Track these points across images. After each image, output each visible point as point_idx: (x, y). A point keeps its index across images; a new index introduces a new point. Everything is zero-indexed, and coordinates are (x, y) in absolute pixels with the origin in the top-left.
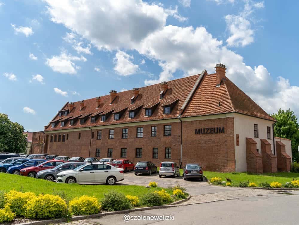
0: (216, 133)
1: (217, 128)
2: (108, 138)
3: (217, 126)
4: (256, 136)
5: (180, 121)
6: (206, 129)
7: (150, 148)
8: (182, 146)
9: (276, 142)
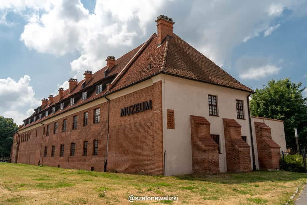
0: (142, 111)
1: (144, 103)
2: (53, 133)
3: (143, 101)
4: (214, 113)
5: (107, 101)
6: (132, 106)
7: (81, 141)
8: (109, 136)
9: (255, 123)
